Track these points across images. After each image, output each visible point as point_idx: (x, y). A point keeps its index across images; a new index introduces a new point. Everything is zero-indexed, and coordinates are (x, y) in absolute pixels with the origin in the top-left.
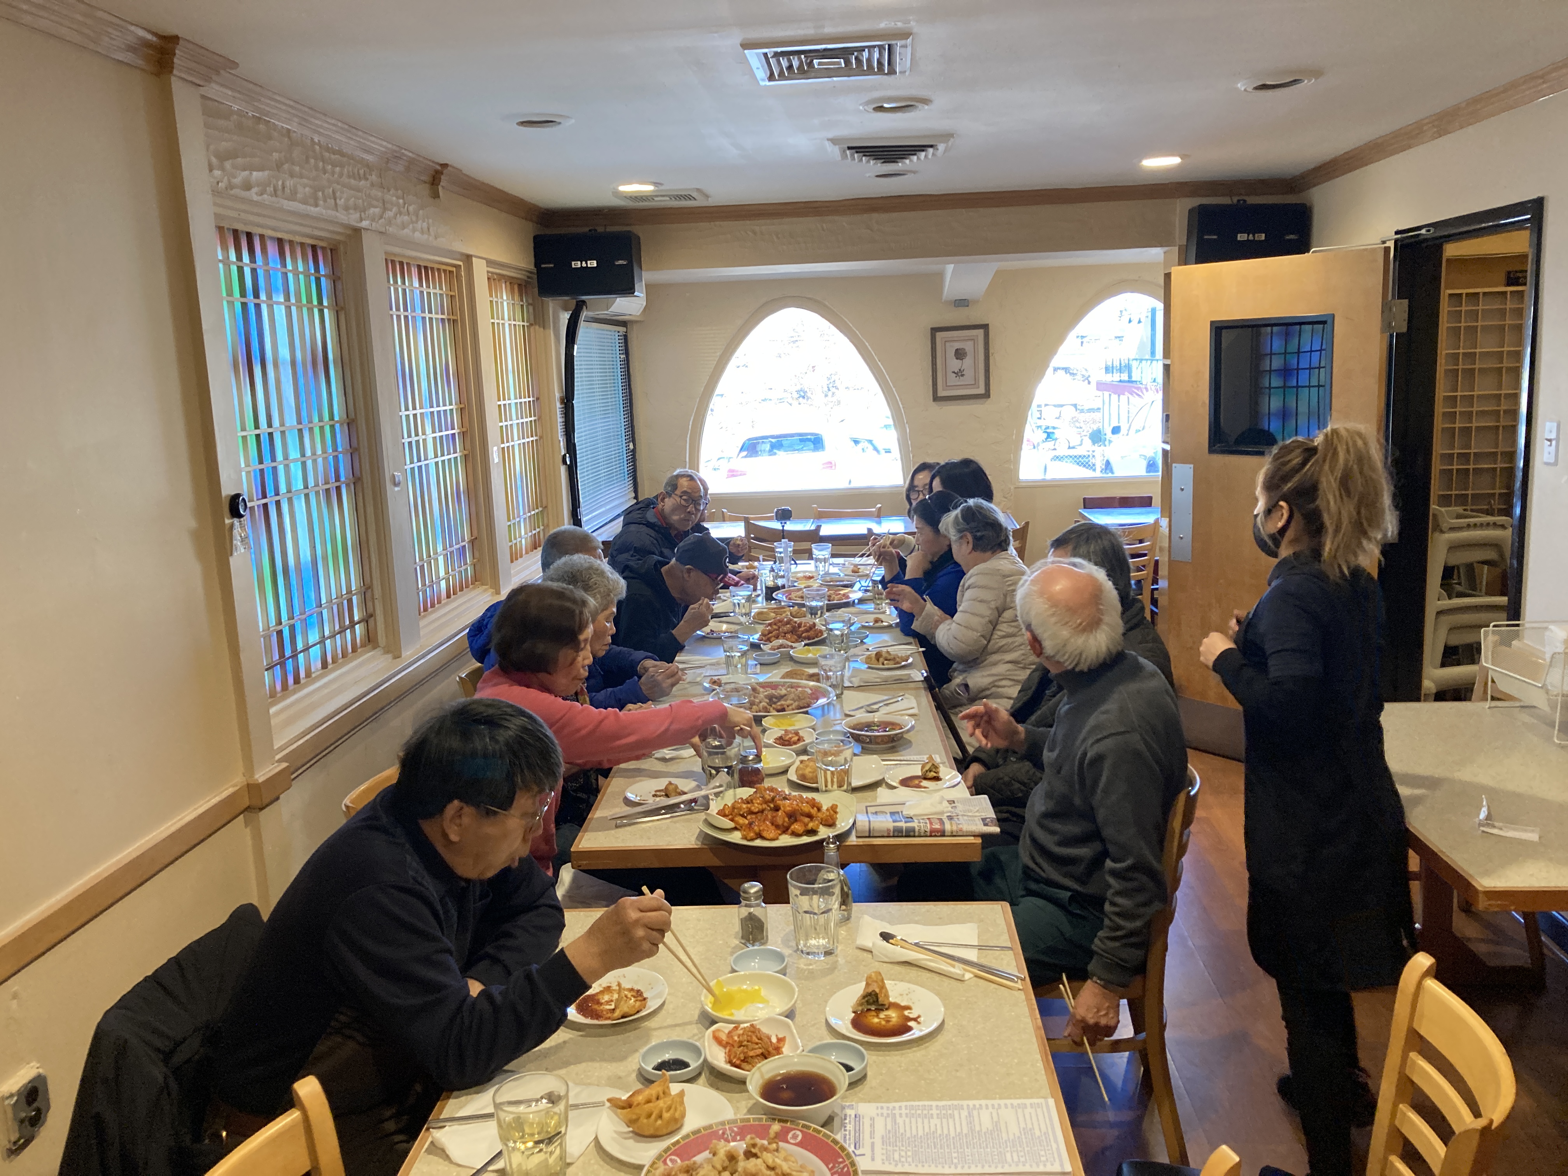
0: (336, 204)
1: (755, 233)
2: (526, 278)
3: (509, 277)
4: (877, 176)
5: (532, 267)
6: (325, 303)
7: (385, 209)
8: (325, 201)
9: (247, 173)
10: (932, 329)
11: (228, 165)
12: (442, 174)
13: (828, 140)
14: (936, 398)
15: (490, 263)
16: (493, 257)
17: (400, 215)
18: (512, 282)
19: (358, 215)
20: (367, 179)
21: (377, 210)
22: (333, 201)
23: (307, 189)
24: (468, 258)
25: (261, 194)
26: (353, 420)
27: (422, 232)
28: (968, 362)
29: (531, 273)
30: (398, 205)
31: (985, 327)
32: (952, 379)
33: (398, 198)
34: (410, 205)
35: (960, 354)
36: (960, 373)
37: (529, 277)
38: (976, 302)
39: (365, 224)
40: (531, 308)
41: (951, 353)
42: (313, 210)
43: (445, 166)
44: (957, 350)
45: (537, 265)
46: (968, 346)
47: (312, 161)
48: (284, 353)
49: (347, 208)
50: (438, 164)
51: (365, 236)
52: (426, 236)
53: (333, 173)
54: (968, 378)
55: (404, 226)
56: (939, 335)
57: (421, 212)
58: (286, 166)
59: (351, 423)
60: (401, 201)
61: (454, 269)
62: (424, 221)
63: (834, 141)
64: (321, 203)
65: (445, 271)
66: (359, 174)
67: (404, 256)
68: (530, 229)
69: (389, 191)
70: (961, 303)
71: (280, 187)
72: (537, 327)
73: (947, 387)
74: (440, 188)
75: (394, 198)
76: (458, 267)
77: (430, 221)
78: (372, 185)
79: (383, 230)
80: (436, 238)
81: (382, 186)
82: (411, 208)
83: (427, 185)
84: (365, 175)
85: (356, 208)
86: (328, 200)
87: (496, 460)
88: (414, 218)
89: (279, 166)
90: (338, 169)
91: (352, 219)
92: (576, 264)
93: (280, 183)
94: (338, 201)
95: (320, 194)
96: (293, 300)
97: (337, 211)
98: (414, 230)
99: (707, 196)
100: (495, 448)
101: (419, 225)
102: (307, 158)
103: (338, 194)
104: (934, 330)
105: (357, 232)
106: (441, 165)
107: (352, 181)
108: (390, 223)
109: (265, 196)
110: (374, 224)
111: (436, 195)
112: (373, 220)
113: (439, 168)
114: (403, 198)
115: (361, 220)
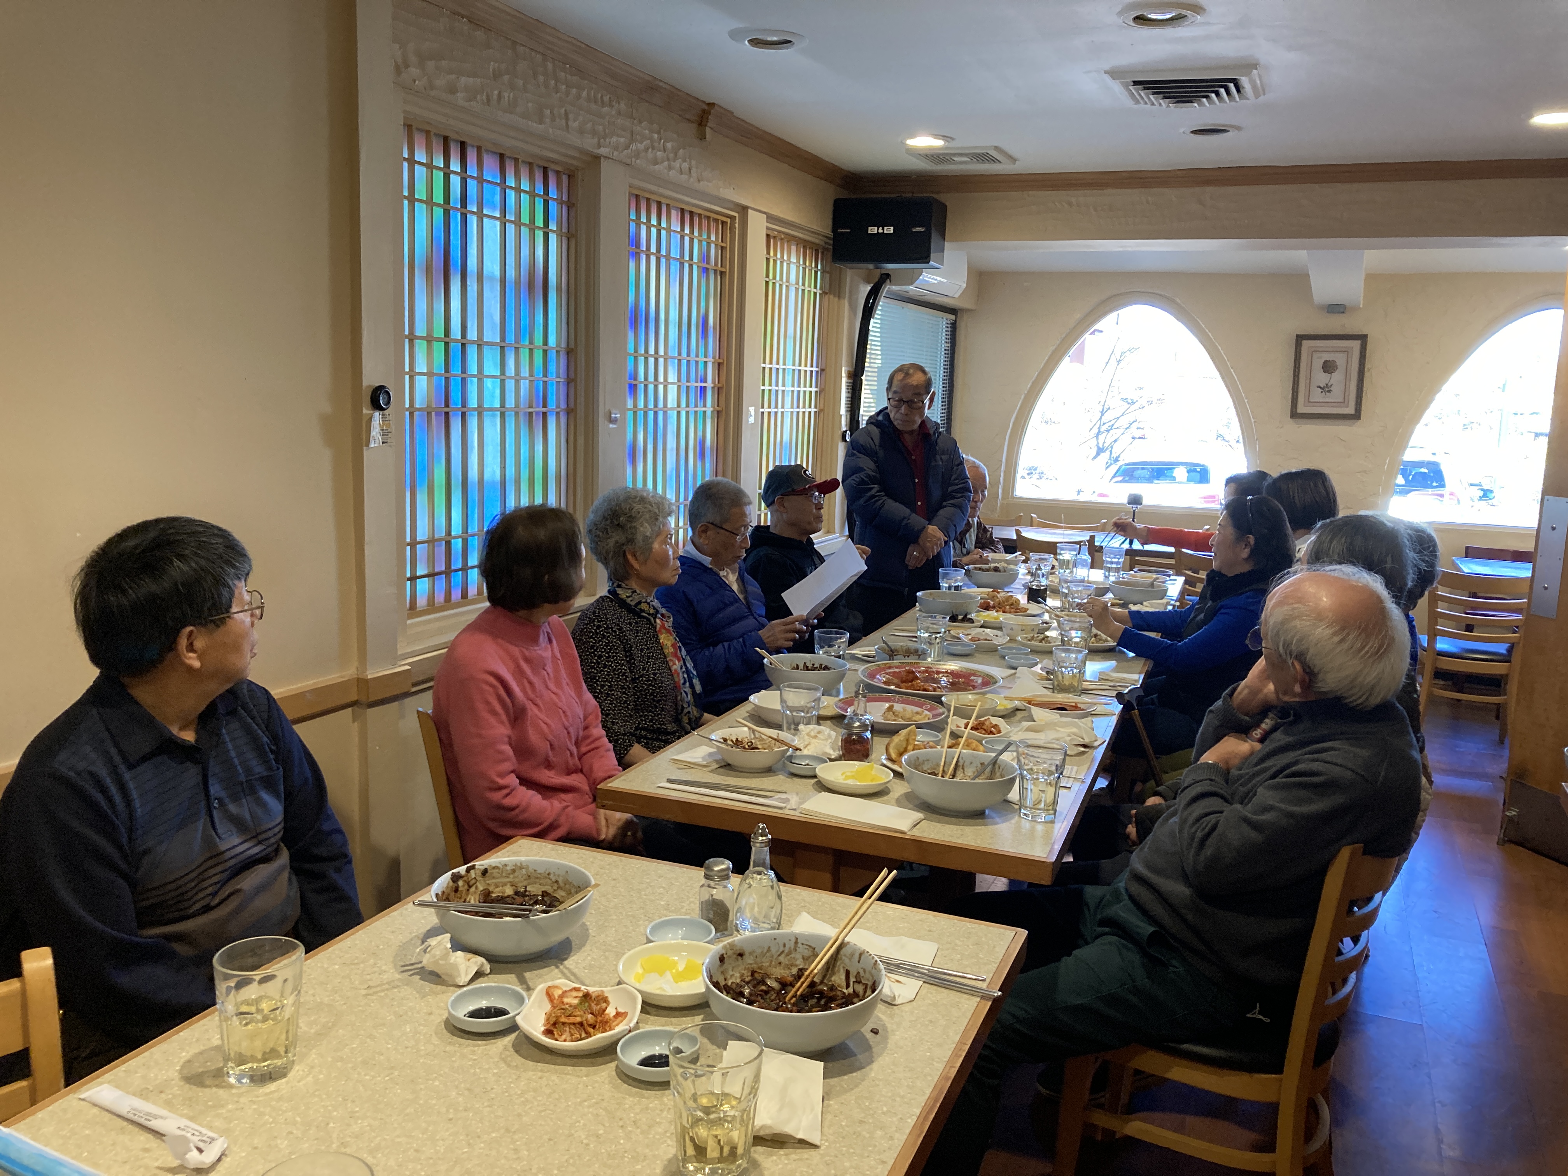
0: (567, 125)
1: (1070, 204)
2: (822, 243)
3: (800, 239)
4: (1194, 132)
5: (828, 232)
6: (553, 226)
7: (632, 140)
8: (553, 119)
9: (454, 76)
10: (1298, 336)
11: (431, 64)
12: (710, 114)
13: (1106, 72)
14: (1295, 415)
15: (770, 218)
16: (777, 212)
17: (653, 148)
18: (805, 245)
19: (596, 140)
20: (611, 106)
21: (622, 140)
22: (564, 122)
23: (530, 105)
24: (744, 210)
25: (470, 100)
26: (572, 350)
27: (681, 172)
28: (1337, 378)
29: (829, 238)
30: (651, 139)
31: (1363, 338)
32: (1317, 395)
33: (651, 131)
34: (666, 141)
35: (1328, 367)
36: (1326, 389)
37: (826, 243)
38: (1355, 309)
39: (603, 151)
40: (828, 276)
41: (1318, 364)
42: (535, 126)
43: (711, 105)
44: (1325, 362)
45: (834, 230)
46: (1340, 359)
47: (541, 78)
48: (492, 267)
49: (581, 131)
50: (704, 102)
51: (604, 164)
52: (684, 177)
53: (567, 94)
54: (1337, 394)
55: (656, 163)
56: (1306, 344)
57: (681, 151)
58: (506, 78)
59: (570, 352)
60: (656, 136)
61: (729, 220)
62: (685, 161)
63: (1114, 74)
64: (548, 120)
65: (716, 220)
66: (602, 101)
67: (661, 195)
68: (831, 193)
69: (640, 122)
70: (1336, 309)
71: (495, 97)
72: (832, 296)
73: (1309, 402)
74: (708, 130)
75: (647, 132)
76: (732, 218)
77: (693, 162)
78: (619, 113)
79: (628, 161)
80: (699, 181)
81: (631, 117)
82: (669, 145)
83: (695, 125)
84: (610, 101)
85: (594, 133)
86: (558, 120)
87: (751, 420)
88: (671, 156)
89: (497, 76)
90: (574, 91)
91: (589, 143)
92: (872, 230)
93: (496, 92)
94: (570, 123)
95: (548, 112)
96: (510, 216)
97: (568, 132)
98: (670, 168)
99: (1013, 160)
100: (752, 410)
101: (677, 164)
102: (535, 76)
103: (571, 116)
104: (1300, 339)
105: (596, 159)
106: (709, 104)
107: (593, 106)
108: (637, 155)
109: (473, 103)
110: (616, 153)
111: (703, 137)
112: (616, 148)
113: (706, 107)
114: (659, 133)
115: (599, 146)
